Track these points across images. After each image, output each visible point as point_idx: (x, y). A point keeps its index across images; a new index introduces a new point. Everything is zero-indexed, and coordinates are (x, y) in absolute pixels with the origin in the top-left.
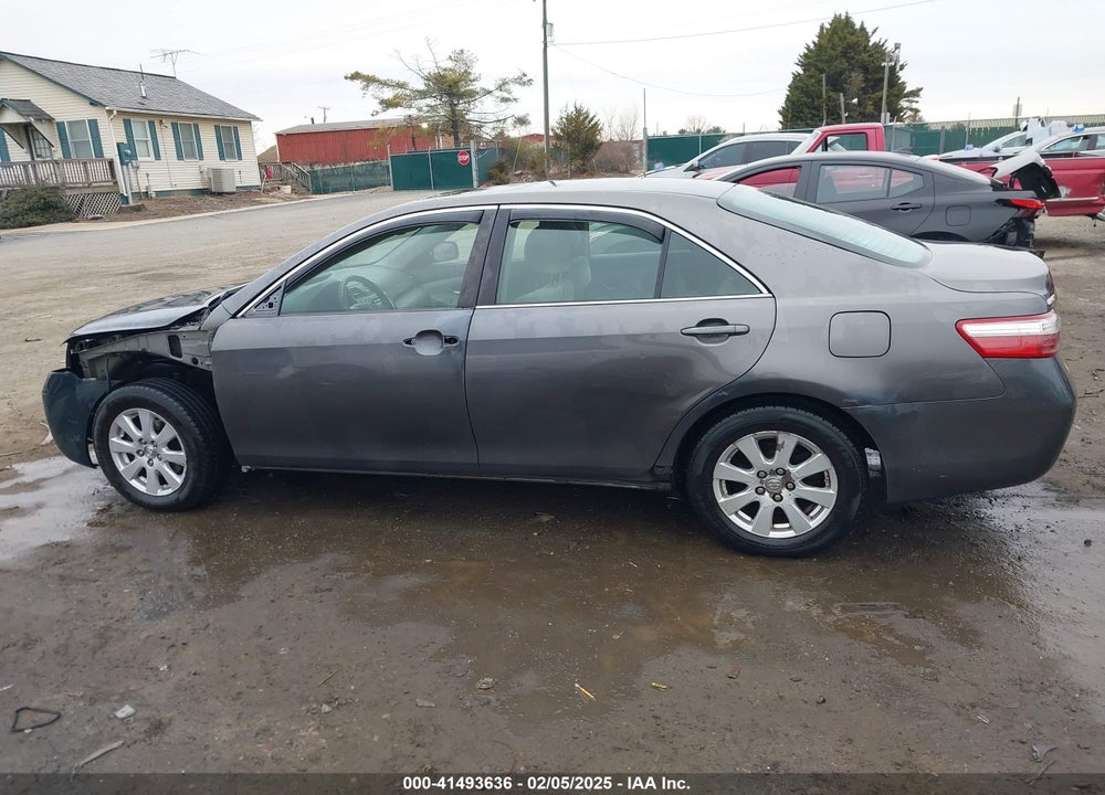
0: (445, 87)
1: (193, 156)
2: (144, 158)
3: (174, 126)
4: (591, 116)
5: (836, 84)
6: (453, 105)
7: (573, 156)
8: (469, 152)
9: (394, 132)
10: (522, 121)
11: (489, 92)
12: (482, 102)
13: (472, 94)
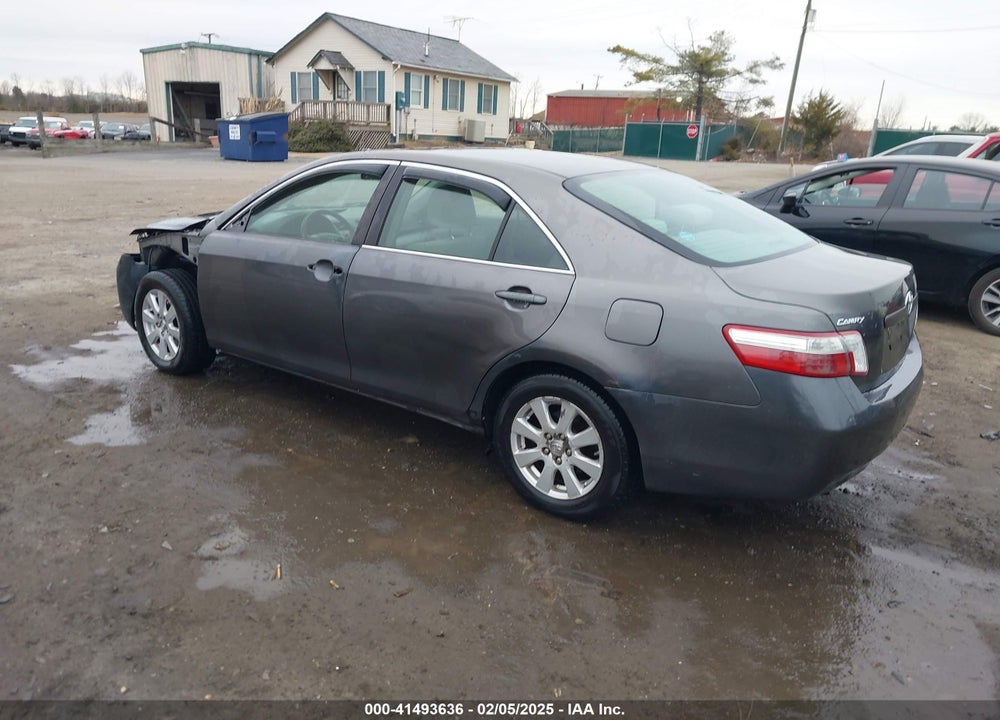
0: (697, 65)
1: (456, 108)
2: (416, 106)
3: (445, 82)
4: (834, 104)
6: (700, 82)
7: (808, 141)
8: (698, 127)
9: (641, 103)
10: (767, 103)
11: (739, 73)
12: (729, 81)
13: (722, 74)
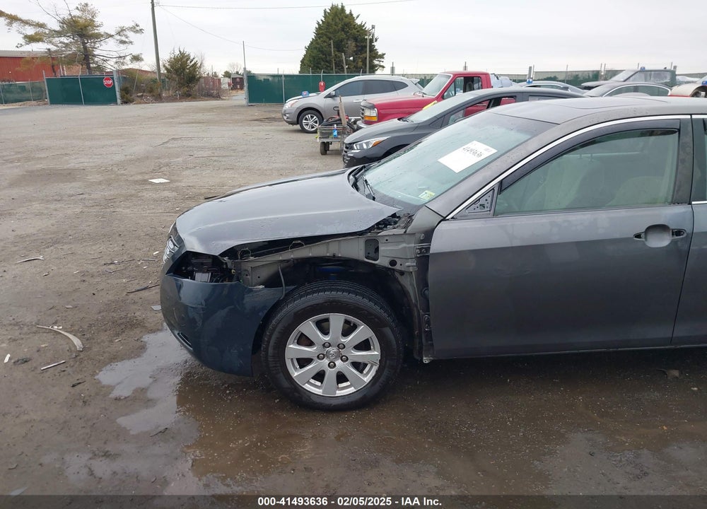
4: (191, 58)
5: (340, 47)
6: (84, 44)
7: (181, 85)
9: (38, 61)
10: (136, 58)
11: (111, 36)
12: (106, 43)
13: (98, 36)
